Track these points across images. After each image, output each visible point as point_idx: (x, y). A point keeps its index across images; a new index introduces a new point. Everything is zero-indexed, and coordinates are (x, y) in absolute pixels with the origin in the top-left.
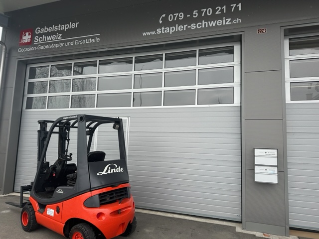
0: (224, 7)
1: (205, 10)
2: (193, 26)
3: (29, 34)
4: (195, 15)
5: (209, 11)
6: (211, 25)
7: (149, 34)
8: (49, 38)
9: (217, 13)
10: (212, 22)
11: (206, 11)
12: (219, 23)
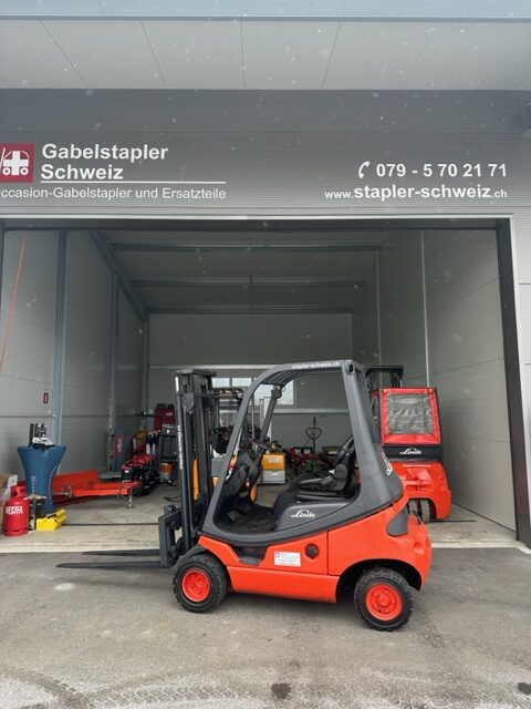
0: (478, 166)
1: (445, 166)
2: (425, 192)
3: (23, 157)
4: (428, 172)
5: (452, 170)
6: (457, 195)
7: (338, 195)
8: (87, 173)
9: (466, 174)
10: (459, 190)
11: (447, 168)
12: (471, 193)
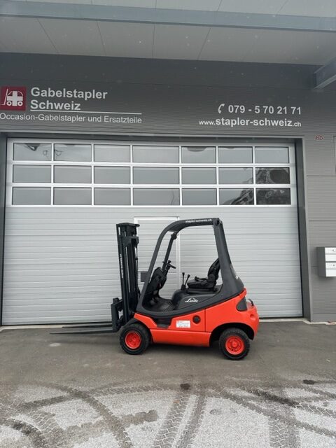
0: (285, 108)
1: (267, 107)
2: (255, 122)
3: (19, 95)
4: (257, 111)
5: (271, 110)
6: (273, 125)
7: (206, 123)
8: (58, 106)
9: (279, 113)
10: (275, 121)
11: (268, 109)
12: (281, 123)
